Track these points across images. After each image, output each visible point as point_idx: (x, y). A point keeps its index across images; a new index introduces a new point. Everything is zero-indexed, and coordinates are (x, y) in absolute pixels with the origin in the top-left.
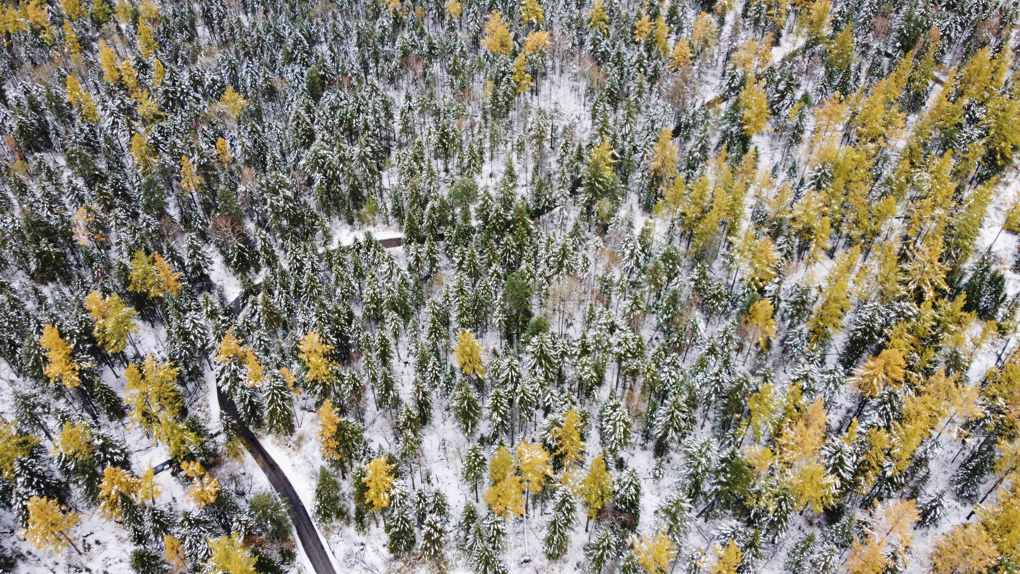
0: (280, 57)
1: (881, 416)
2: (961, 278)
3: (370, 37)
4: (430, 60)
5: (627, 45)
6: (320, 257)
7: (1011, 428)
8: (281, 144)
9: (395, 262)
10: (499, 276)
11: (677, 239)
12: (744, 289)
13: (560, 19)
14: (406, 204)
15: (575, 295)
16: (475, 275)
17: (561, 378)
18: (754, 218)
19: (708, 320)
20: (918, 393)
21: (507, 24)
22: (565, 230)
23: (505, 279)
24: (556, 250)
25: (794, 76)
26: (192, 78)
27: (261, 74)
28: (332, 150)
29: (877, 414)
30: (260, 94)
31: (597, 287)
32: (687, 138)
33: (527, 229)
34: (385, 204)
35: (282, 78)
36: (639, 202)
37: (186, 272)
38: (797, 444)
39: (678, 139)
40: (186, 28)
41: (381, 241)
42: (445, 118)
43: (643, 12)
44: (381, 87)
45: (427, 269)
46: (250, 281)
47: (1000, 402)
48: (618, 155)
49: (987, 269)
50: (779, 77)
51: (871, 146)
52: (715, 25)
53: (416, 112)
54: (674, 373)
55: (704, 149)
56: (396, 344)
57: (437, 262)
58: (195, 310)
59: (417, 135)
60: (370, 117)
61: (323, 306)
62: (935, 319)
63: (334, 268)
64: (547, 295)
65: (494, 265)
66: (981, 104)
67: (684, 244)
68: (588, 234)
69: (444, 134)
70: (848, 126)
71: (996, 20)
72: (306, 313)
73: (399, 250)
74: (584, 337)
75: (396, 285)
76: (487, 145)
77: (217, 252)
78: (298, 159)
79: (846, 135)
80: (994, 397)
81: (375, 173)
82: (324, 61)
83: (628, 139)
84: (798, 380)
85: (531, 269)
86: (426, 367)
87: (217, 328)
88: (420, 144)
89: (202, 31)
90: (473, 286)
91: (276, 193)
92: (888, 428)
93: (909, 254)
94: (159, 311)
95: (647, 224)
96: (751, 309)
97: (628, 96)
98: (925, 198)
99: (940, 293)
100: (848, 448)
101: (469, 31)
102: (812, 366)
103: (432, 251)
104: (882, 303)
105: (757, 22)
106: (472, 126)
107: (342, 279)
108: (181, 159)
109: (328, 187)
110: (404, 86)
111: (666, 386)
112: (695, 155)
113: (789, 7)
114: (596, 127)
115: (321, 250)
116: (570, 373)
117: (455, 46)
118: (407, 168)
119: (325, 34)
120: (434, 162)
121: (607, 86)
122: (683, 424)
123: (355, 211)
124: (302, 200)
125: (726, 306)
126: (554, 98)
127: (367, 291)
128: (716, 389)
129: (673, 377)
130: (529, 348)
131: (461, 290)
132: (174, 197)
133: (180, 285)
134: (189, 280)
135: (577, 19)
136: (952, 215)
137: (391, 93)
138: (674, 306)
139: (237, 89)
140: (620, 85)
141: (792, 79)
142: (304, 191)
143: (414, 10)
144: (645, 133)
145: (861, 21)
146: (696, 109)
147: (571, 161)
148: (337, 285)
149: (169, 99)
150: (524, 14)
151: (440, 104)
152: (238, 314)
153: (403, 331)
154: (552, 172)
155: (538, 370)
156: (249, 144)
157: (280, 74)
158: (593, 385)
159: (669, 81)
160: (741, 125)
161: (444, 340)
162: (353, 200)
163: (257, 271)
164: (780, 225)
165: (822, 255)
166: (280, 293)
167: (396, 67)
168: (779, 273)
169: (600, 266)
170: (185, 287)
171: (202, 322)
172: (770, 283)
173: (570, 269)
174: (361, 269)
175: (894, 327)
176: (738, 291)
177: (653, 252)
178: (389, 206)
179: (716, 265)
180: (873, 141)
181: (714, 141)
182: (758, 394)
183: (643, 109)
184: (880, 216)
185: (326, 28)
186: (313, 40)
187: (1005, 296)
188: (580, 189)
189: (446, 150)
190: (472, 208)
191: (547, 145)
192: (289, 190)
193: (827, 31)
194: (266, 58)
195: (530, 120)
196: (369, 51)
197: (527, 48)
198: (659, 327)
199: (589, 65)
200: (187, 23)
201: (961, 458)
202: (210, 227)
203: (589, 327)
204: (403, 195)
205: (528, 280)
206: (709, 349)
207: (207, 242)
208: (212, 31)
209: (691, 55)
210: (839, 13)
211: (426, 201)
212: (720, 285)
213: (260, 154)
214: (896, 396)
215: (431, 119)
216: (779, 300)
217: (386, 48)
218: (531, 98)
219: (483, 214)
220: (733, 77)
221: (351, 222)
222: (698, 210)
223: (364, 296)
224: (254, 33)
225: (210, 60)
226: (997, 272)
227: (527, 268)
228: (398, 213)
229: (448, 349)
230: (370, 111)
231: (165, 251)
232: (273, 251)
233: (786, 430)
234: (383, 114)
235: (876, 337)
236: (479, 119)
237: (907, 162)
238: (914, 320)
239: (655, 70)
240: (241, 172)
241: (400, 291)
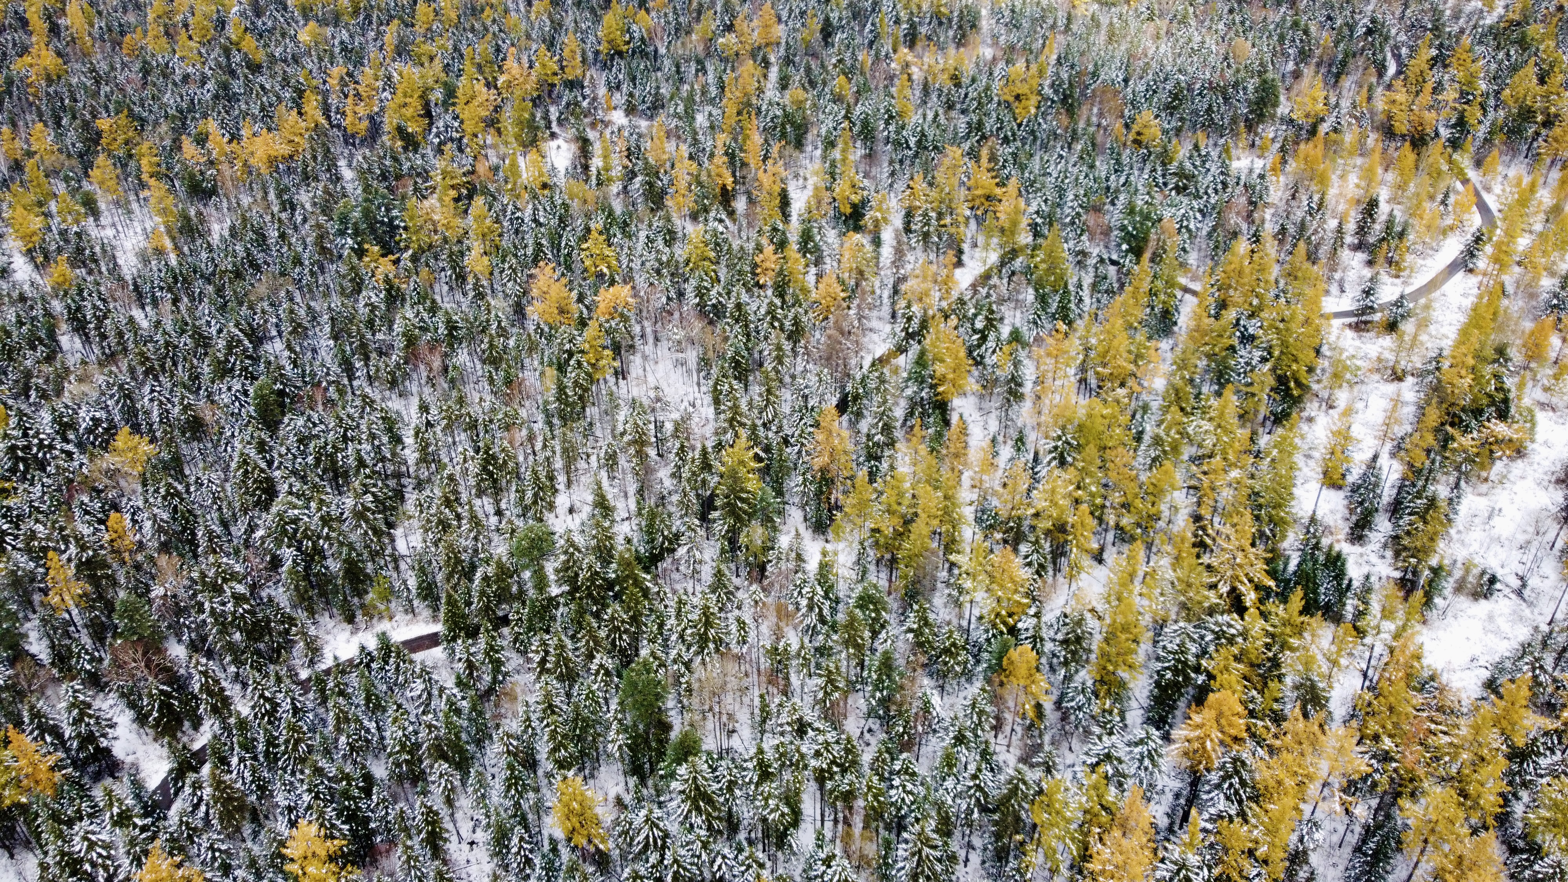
0: (206, 369)
1: (1228, 798)
2: (1286, 565)
3: (351, 322)
4: (451, 345)
5: (748, 290)
6: (304, 685)
7: (1411, 780)
8: (220, 509)
9: (435, 677)
10: (608, 673)
11: (872, 568)
12: (987, 631)
13: (643, 264)
14: (439, 577)
15: (733, 684)
16: (569, 677)
17: (733, 825)
18: (978, 520)
19: (942, 688)
20: (1272, 751)
21: (564, 281)
22: (699, 580)
23: (619, 676)
24: (695, 617)
25: (994, 307)
26: (57, 420)
27: (176, 400)
28: (308, 508)
29: (1222, 796)
30: (176, 432)
31: (765, 664)
32: (859, 415)
33: (642, 589)
34: (405, 582)
35: (213, 402)
36: (806, 520)
37: (67, 750)
38: (1117, 867)
39: (845, 417)
40: (41, 342)
41: (406, 643)
42: (487, 432)
43: (764, 241)
44: (377, 397)
45: (487, 678)
46: (184, 747)
47: (1387, 743)
48: (763, 455)
49: (1316, 547)
50: (973, 311)
51: (1121, 392)
52: (869, 248)
53: (438, 429)
54: (909, 787)
55: (887, 429)
56: (452, 815)
57: (503, 664)
58: (90, 816)
59: (446, 465)
60: (366, 447)
61: (318, 771)
62: (1268, 634)
63: (330, 704)
64: (689, 690)
65: (598, 656)
66: (1252, 316)
67: (884, 575)
68: (737, 581)
69: (489, 459)
70: (1083, 369)
71: (1243, 200)
72: (290, 788)
73: (437, 653)
74: (761, 751)
75: (441, 715)
76: (558, 463)
77: (122, 704)
78: (252, 529)
79: (1083, 381)
80: (1376, 738)
81: (383, 533)
82: (281, 368)
83: (774, 428)
84: (1098, 764)
85: (659, 654)
86: (507, 847)
87: (132, 843)
88: (451, 478)
89: (68, 341)
90: (569, 695)
91: (217, 590)
92: (1242, 814)
93: (1208, 541)
94: (21, 828)
95: (824, 554)
96: (1005, 662)
97: (761, 365)
98: (1210, 457)
99: (1264, 593)
100: (1193, 859)
101: (506, 296)
102: (1113, 737)
103: (492, 648)
104: (1189, 621)
105: (926, 236)
106: (531, 438)
107: (347, 720)
108: (45, 557)
109: (307, 568)
110: (415, 389)
111: (901, 808)
112: (876, 438)
113: (968, 213)
114: (722, 416)
115: (304, 674)
116: (746, 813)
117: (488, 321)
118: (435, 520)
119: (277, 325)
120: (477, 502)
121: (729, 354)
122: (938, 868)
123: (356, 600)
124: (264, 594)
125: (966, 663)
126: (652, 381)
127: (392, 733)
128: (978, 800)
129: (910, 792)
130: (675, 785)
131: (550, 706)
132: (37, 622)
133: (58, 776)
134: (75, 764)
135: (669, 261)
136: (1252, 477)
137: (395, 404)
138: (889, 676)
139: (136, 429)
140: (748, 349)
141: (992, 312)
142: (267, 580)
143: (417, 274)
144: (796, 417)
145: (1068, 220)
146: (864, 370)
147: (694, 473)
148: (339, 730)
149: (18, 459)
150: (588, 263)
151: (475, 410)
152: (169, 808)
153: (459, 789)
154: (665, 493)
155: (697, 820)
156: (165, 516)
157: (208, 396)
158: (786, 829)
159: (817, 335)
160: (932, 387)
161: (531, 795)
162: (351, 582)
163: (197, 725)
164: (1019, 526)
165: (1087, 562)
166: (242, 760)
167: (398, 364)
168: (1034, 599)
169: (764, 629)
170: (67, 778)
171: (104, 836)
172: (1024, 618)
173: (718, 642)
174: (377, 697)
175: (1214, 655)
176: (979, 635)
177: (841, 595)
178: (412, 583)
179: (939, 600)
180: (1122, 385)
181: (899, 413)
182: (1044, 798)
183: (787, 379)
184: (1155, 493)
185: (278, 316)
186: (258, 337)
187: (1350, 580)
188: (715, 514)
189: (495, 481)
190: (550, 567)
191: (652, 452)
192: (240, 582)
193: (1025, 238)
194: (181, 373)
195: (621, 418)
196: (351, 344)
197: (599, 311)
198: (871, 713)
199: (698, 325)
200: (42, 334)
201: (1353, 839)
202: (106, 663)
203: (763, 732)
204: (434, 563)
205: (656, 671)
206: (955, 738)
207: (102, 690)
208: (87, 340)
209: (843, 295)
210: (1037, 212)
211: (473, 568)
212: (951, 632)
213: (184, 529)
214: (1243, 763)
215: (463, 436)
216: (1042, 640)
217: (380, 336)
218: (617, 383)
219: (569, 575)
220: (909, 319)
221: (350, 619)
222: (897, 521)
223: (387, 741)
224: (158, 337)
225: (85, 388)
226: (1331, 547)
227: (653, 654)
228: (428, 592)
229: (539, 808)
230: (364, 437)
231: (26, 720)
232: (223, 690)
233: (1096, 847)
234: (385, 439)
235: (1193, 675)
236: (539, 426)
237: (1174, 408)
238: (1240, 640)
239: (796, 322)
240: (155, 564)
241: (448, 724)
